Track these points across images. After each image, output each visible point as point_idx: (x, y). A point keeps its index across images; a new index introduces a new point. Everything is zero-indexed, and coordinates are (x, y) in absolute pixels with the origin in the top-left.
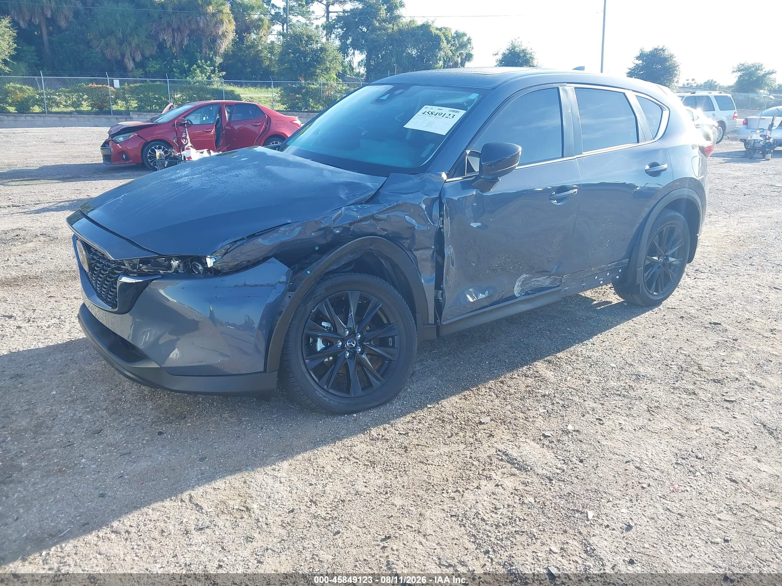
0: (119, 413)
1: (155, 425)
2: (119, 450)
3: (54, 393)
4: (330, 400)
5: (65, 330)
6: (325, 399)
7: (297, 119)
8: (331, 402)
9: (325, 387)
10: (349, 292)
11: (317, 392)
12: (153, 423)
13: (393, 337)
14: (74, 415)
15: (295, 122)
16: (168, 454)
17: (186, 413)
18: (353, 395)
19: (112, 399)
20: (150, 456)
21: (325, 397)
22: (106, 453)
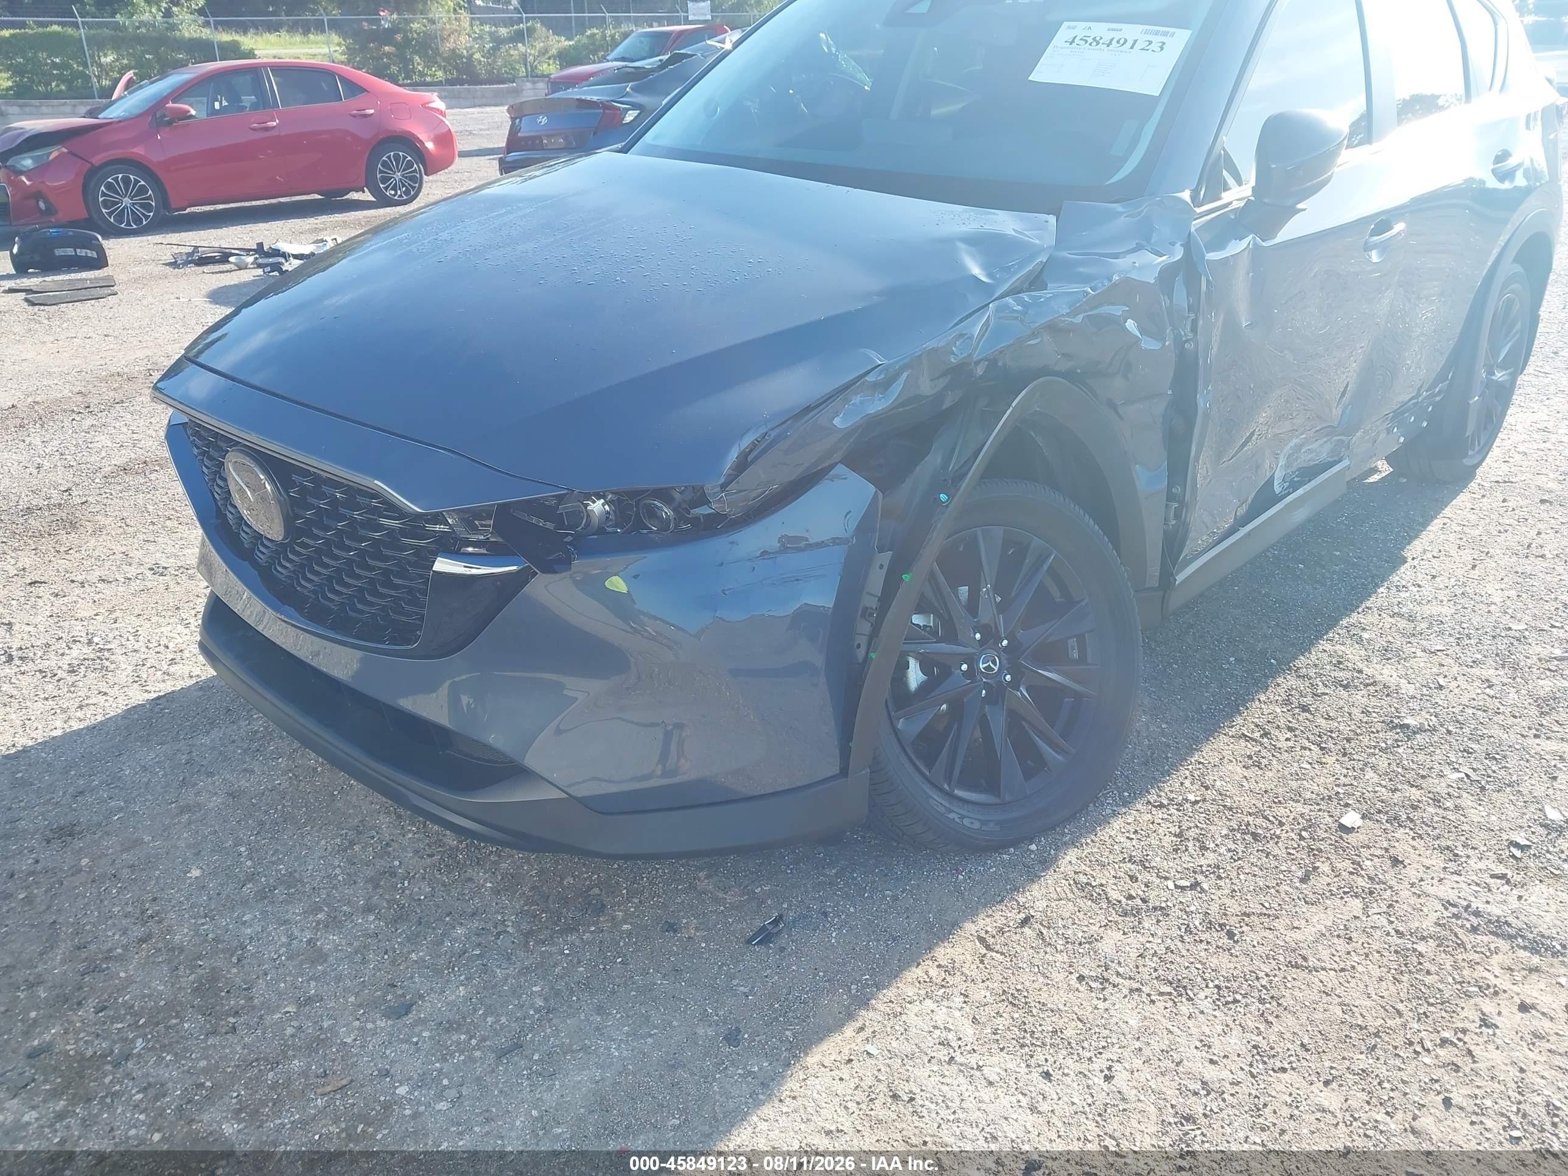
0: (414, 918)
1: (537, 943)
2: (484, 1039)
3: (196, 873)
4: (962, 817)
5: (122, 677)
6: (951, 816)
7: (437, 99)
8: (966, 822)
9: (946, 787)
10: (979, 531)
11: (931, 801)
12: (528, 935)
13: (1081, 638)
14: (291, 937)
15: (432, 105)
16: (628, 1034)
17: (597, 891)
18: (1008, 798)
19: (370, 872)
20: (585, 1049)
21: (951, 811)
22: (452, 1055)
